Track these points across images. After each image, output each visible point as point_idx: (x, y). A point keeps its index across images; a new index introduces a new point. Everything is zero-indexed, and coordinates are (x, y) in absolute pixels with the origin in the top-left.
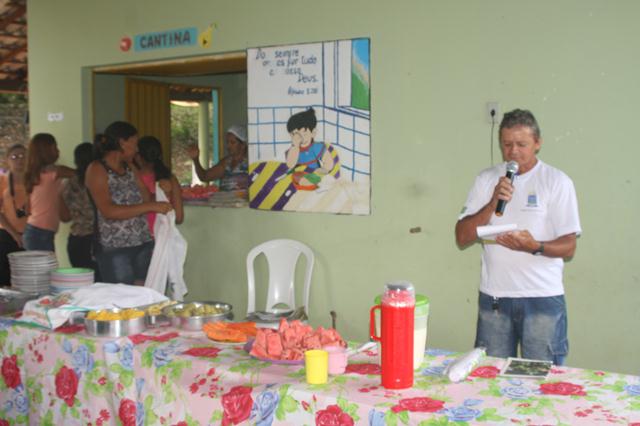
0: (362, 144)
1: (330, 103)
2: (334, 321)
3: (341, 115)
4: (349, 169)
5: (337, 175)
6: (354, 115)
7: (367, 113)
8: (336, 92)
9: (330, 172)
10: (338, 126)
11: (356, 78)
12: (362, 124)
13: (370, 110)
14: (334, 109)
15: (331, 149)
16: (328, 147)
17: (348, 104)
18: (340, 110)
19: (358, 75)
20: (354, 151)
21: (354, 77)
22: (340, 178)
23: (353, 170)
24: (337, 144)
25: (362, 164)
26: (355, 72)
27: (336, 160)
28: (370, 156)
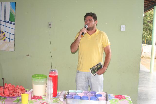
0: (12, 31)
1: (3, 19)
2: (3, 81)
3: (6, 23)
4: (8, 38)
5: (5, 40)
6: (10, 23)
7: (14, 23)
8: (5, 17)
9: (2, 39)
10: (5, 26)
11: (11, 13)
12: (12, 26)
13: (15, 22)
14: (4, 21)
15: (3, 33)
16: (2, 32)
17: (9, 20)
18: (6, 22)
19: (12, 12)
20: (10, 33)
21: (10, 13)
22: (5, 41)
23: (10, 39)
24: (5, 31)
25: (12, 37)
26: (11, 11)
27: (4, 35)
28: (15, 35)
